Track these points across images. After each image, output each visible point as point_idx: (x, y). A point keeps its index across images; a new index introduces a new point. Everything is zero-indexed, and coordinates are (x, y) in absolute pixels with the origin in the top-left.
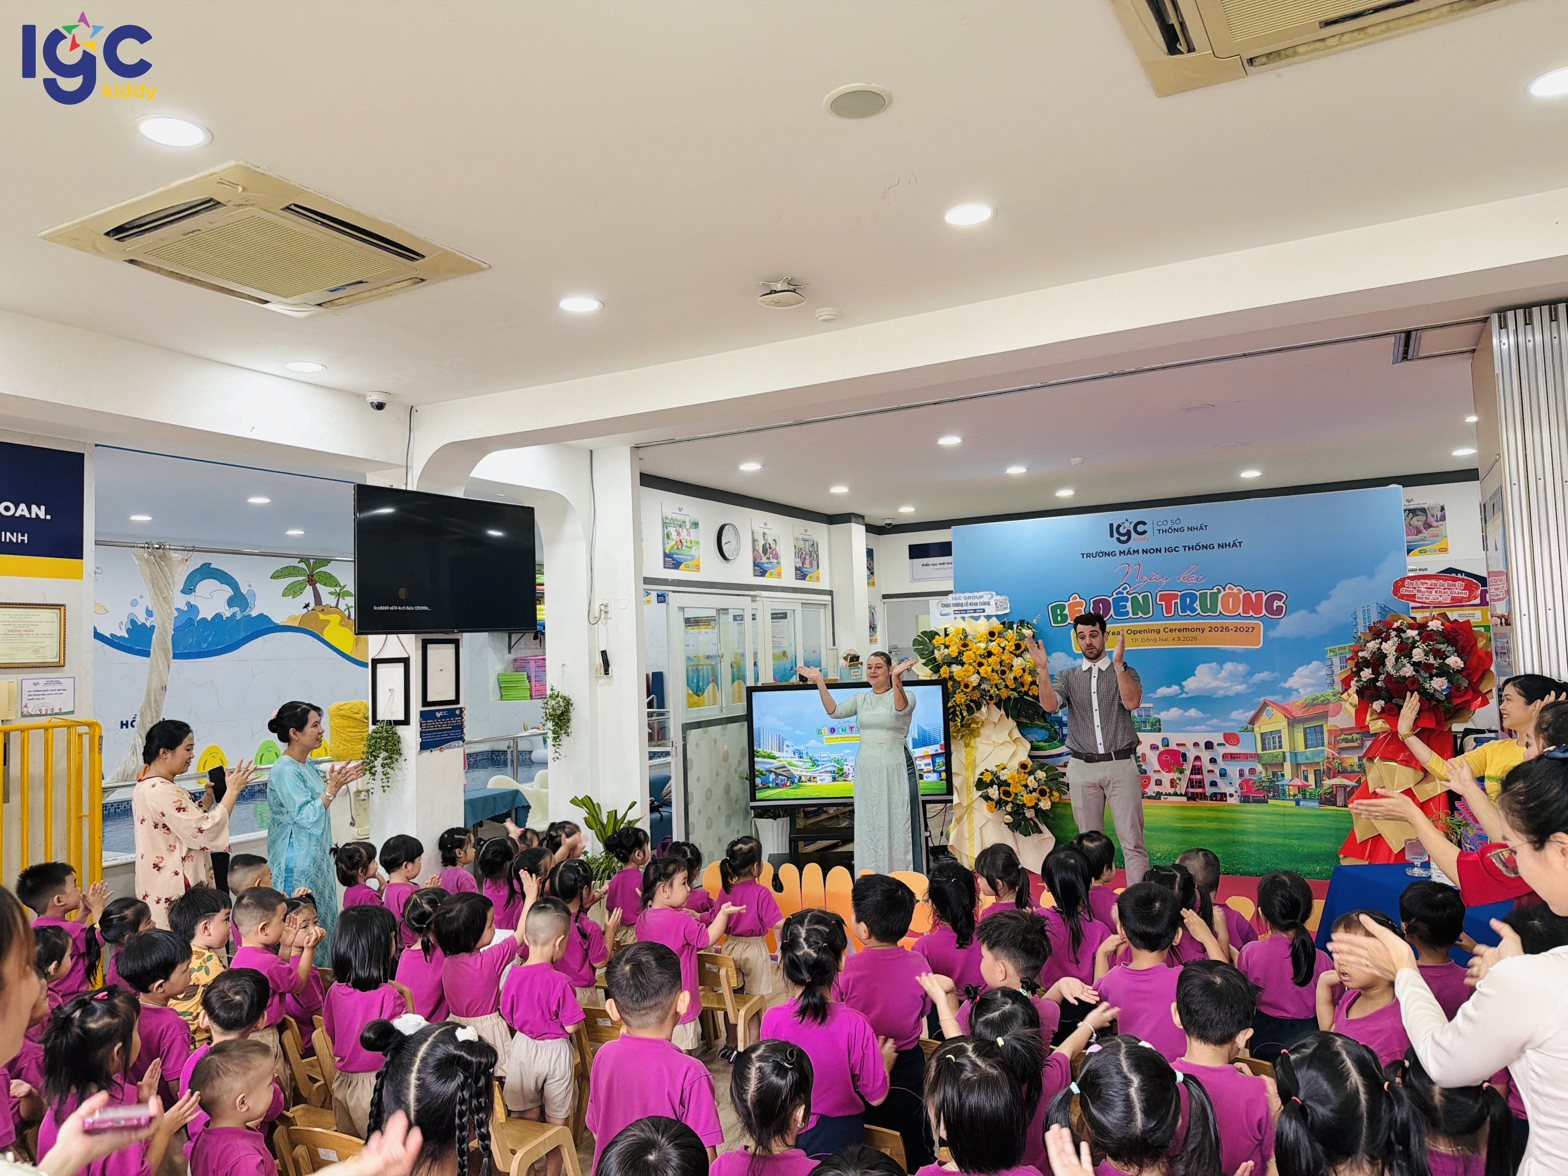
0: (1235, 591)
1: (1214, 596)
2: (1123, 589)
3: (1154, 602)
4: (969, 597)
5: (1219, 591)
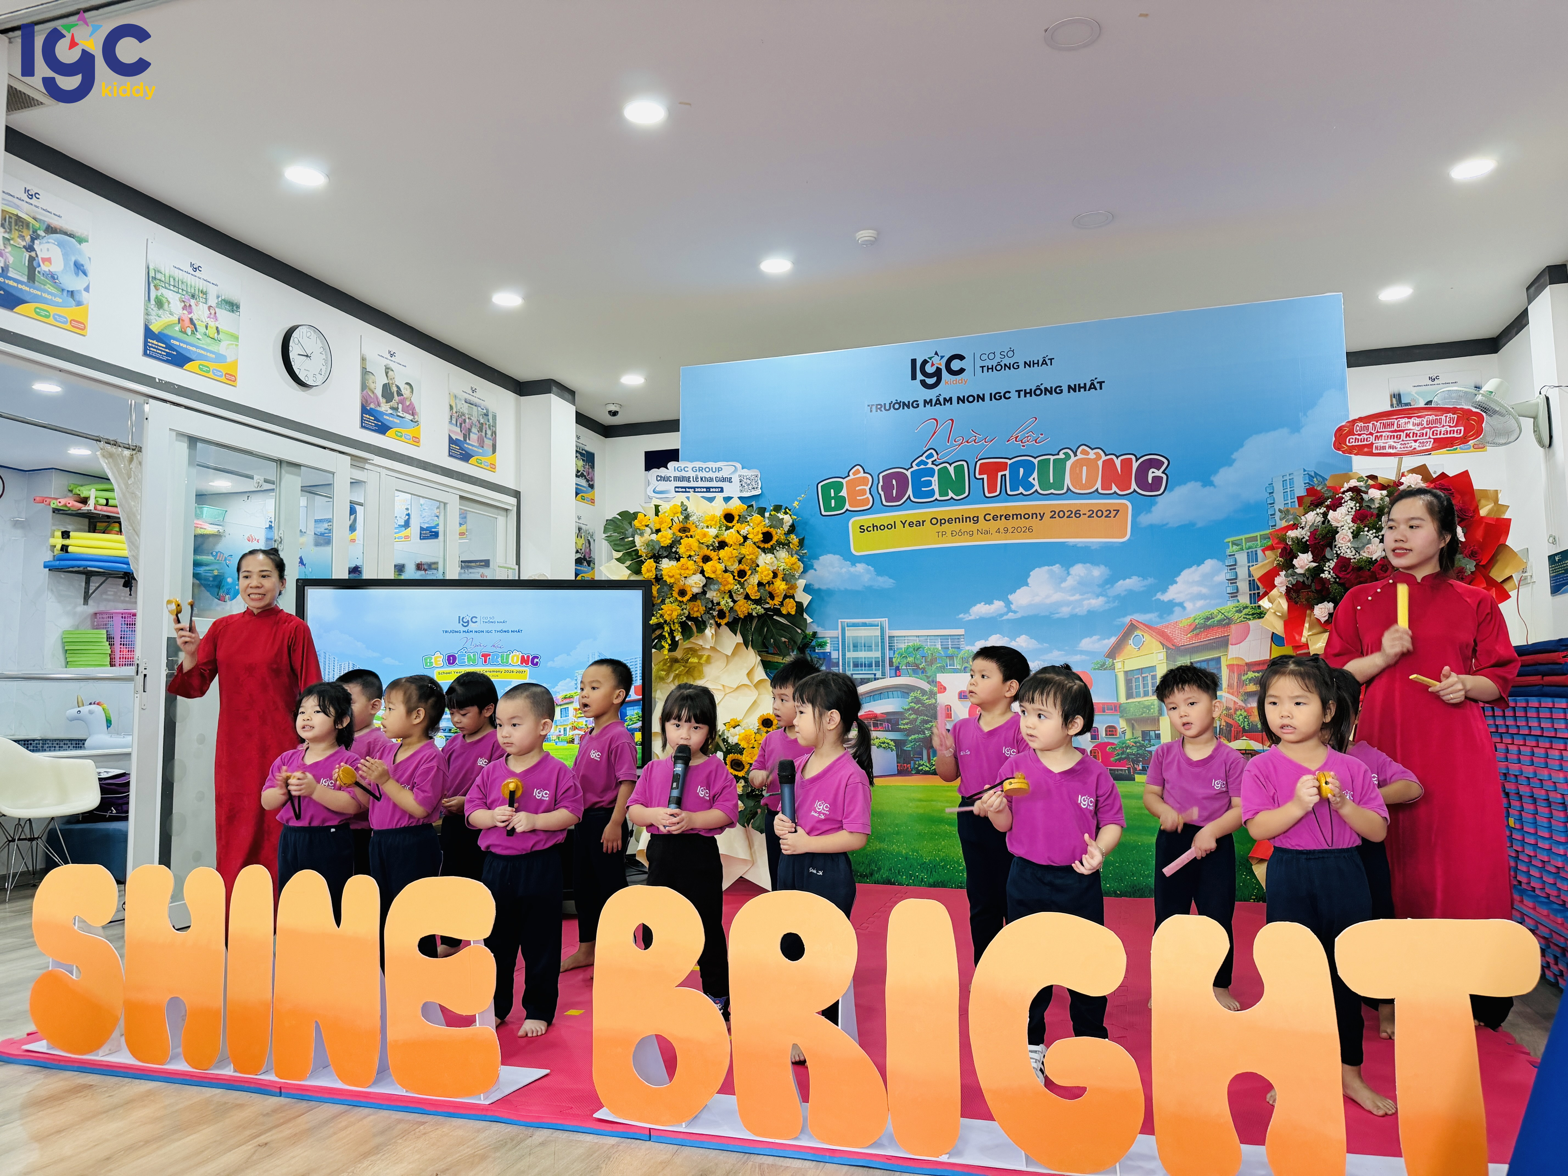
0: (1092, 455)
1: (1060, 465)
2: (927, 458)
3: (972, 475)
4: (701, 469)
5: (1068, 456)
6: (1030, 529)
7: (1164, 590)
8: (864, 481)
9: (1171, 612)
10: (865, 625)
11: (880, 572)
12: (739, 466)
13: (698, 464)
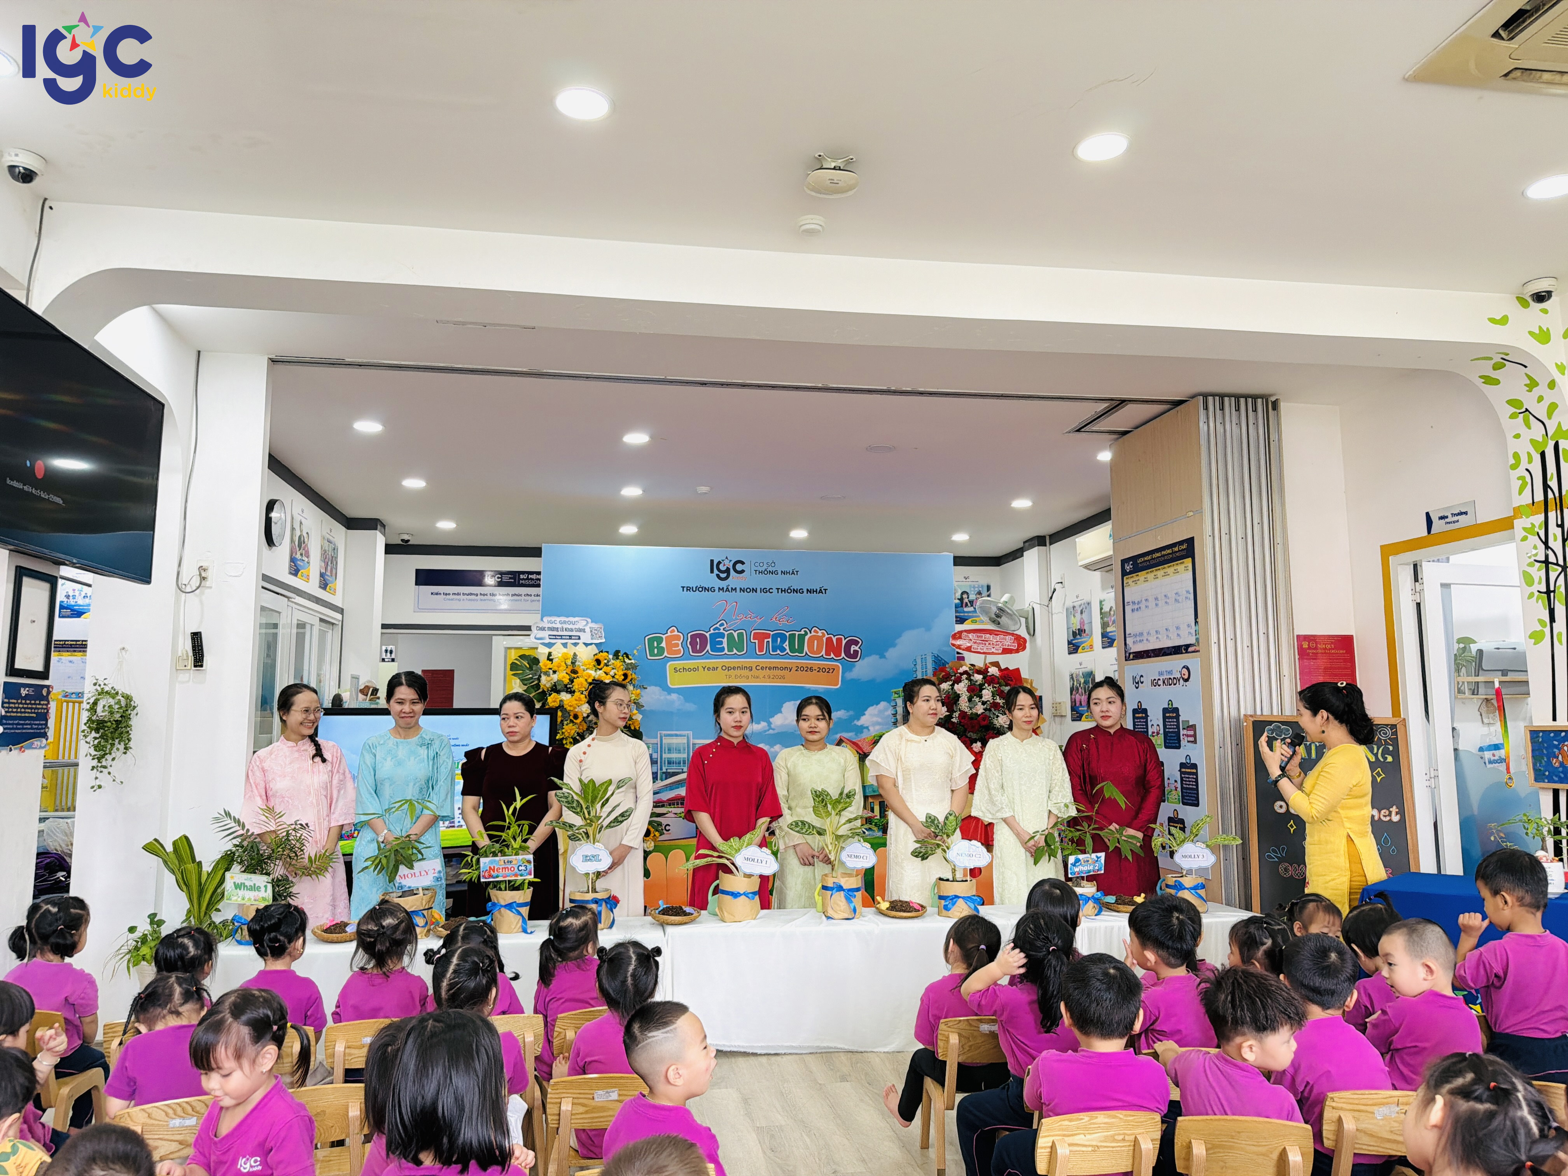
0: (820, 634)
2: (721, 625)
3: (749, 640)
4: (565, 622)
5: (806, 633)
6: (783, 677)
7: (858, 719)
8: (678, 638)
9: (862, 732)
10: (676, 735)
11: (687, 700)
12: (589, 620)
13: (563, 619)
